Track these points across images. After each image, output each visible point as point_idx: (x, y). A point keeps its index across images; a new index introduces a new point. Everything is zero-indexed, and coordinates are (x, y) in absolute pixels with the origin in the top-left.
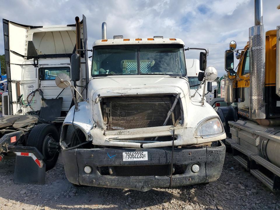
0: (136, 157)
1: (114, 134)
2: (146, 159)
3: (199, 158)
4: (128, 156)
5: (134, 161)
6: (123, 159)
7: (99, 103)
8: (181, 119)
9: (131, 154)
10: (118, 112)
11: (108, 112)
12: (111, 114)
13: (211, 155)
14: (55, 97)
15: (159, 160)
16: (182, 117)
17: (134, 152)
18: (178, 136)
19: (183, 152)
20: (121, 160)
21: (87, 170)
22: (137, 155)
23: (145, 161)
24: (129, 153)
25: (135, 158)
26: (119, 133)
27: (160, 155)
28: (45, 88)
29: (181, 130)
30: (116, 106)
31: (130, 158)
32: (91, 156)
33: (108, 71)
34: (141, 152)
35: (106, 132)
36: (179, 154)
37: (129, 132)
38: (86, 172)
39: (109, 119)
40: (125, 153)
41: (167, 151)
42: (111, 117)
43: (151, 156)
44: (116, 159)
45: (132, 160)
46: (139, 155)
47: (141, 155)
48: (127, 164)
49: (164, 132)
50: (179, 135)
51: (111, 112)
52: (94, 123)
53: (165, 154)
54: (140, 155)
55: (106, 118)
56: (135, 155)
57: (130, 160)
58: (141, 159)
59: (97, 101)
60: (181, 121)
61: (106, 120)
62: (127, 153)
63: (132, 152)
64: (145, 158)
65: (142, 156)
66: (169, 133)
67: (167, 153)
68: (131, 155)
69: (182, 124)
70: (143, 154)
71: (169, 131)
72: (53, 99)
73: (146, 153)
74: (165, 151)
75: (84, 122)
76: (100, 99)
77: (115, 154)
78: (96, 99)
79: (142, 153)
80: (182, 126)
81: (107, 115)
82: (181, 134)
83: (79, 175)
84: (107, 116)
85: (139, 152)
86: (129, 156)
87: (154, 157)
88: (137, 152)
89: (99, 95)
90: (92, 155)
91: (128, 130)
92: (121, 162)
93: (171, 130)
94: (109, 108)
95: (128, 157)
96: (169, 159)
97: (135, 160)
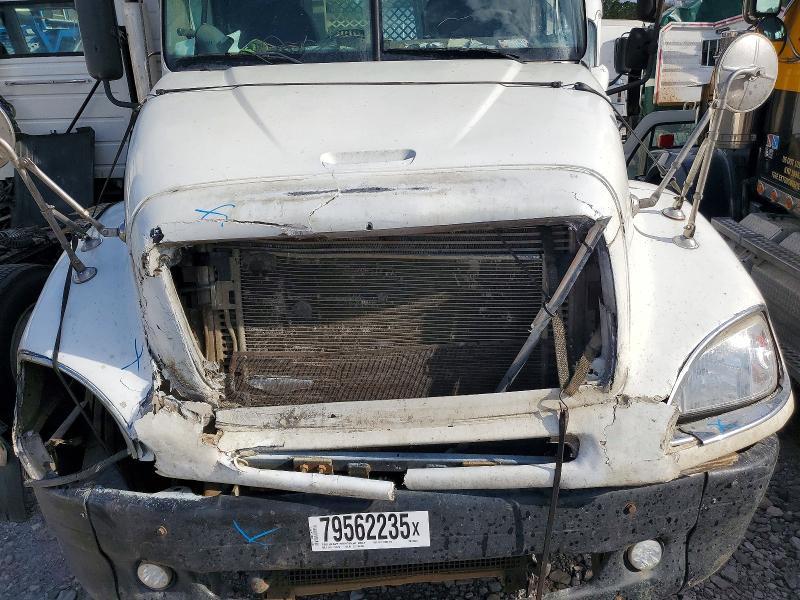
0: (375, 532)
1: (260, 422)
2: (423, 539)
3: (669, 520)
4: (336, 531)
5: (366, 552)
6: (309, 545)
7: (166, 276)
8: (598, 354)
9: (351, 522)
10: (278, 303)
11: (226, 306)
12: (240, 315)
13: (719, 499)
14: (62, 127)
15: (484, 544)
16: (605, 343)
17: (364, 515)
18: (583, 444)
19: (600, 507)
20: (303, 550)
21: (152, 575)
22: (377, 526)
23: (416, 550)
24: (341, 517)
25: (369, 538)
26: (283, 422)
27: (490, 525)
28: (18, 90)
29: (599, 410)
30: (265, 273)
31: (344, 540)
32: (156, 534)
33: (236, 36)
34: (398, 514)
35: (219, 413)
36: (577, 516)
37: (333, 416)
38: (149, 584)
39: (230, 338)
40: (322, 520)
41: (524, 509)
42: (242, 331)
43: (447, 529)
44: (279, 544)
45: (355, 545)
46: (389, 524)
47: (398, 524)
48: (333, 563)
49: (513, 421)
50: (590, 439)
51: (239, 306)
52: (155, 368)
53: (511, 519)
54: (394, 525)
55: (220, 335)
56: (367, 527)
57: (344, 546)
58: (400, 543)
59: (153, 263)
60: (598, 364)
61: (221, 342)
62: (331, 517)
63: (354, 516)
64: (416, 537)
65: (405, 528)
66: (535, 428)
67: (523, 515)
68: (350, 526)
69: (607, 378)
70: (406, 524)
71: (539, 417)
72: (54, 135)
73: (420, 518)
74: (515, 507)
75: (110, 359)
76: (169, 254)
77: (271, 524)
78: (144, 258)
79: (402, 516)
80: (603, 391)
81: (222, 317)
82: (599, 436)
83: (121, 590)
84: (223, 324)
85: (387, 514)
86: (340, 530)
87: (458, 534)
88: (376, 515)
89: (157, 236)
90: (162, 530)
91: (331, 407)
92: (301, 554)
93: (549, 410)
94: (227, 286)
95: (338, 535)
96: (533, 535)
97: (369, 545)
